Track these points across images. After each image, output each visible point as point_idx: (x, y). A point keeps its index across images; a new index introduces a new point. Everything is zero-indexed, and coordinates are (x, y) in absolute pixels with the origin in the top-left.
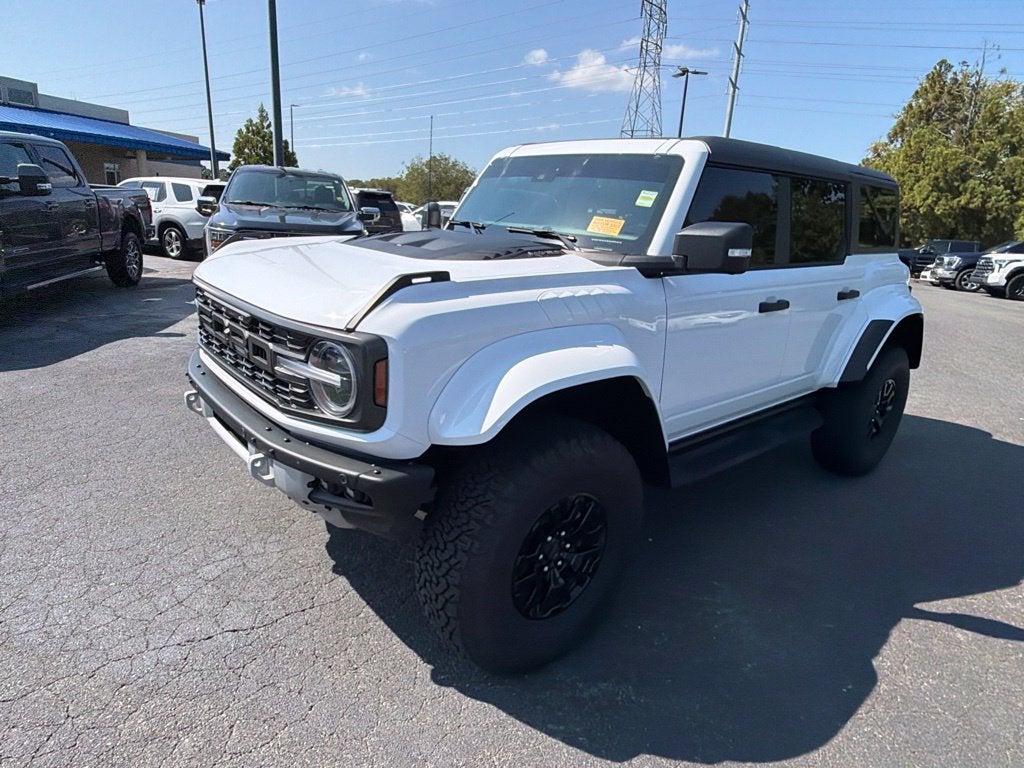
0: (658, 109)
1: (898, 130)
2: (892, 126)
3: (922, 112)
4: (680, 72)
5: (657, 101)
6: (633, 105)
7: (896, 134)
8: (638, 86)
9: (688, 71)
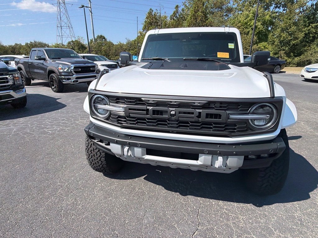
0: (69, 19)
1: (145, 28)
2: (142, 27)
3: (149, 23)
4: (81, 6)
5: (68, 16)
6: (59, 17)
7: (144, 29)
8: (59, 11)
9: (84, 6)
